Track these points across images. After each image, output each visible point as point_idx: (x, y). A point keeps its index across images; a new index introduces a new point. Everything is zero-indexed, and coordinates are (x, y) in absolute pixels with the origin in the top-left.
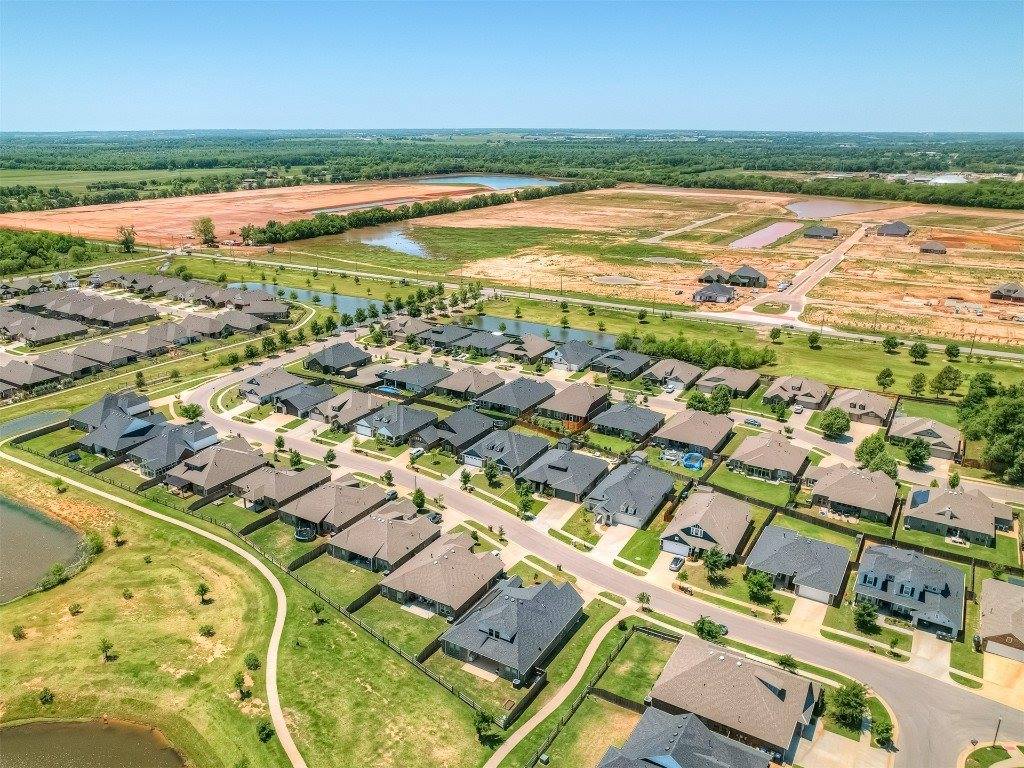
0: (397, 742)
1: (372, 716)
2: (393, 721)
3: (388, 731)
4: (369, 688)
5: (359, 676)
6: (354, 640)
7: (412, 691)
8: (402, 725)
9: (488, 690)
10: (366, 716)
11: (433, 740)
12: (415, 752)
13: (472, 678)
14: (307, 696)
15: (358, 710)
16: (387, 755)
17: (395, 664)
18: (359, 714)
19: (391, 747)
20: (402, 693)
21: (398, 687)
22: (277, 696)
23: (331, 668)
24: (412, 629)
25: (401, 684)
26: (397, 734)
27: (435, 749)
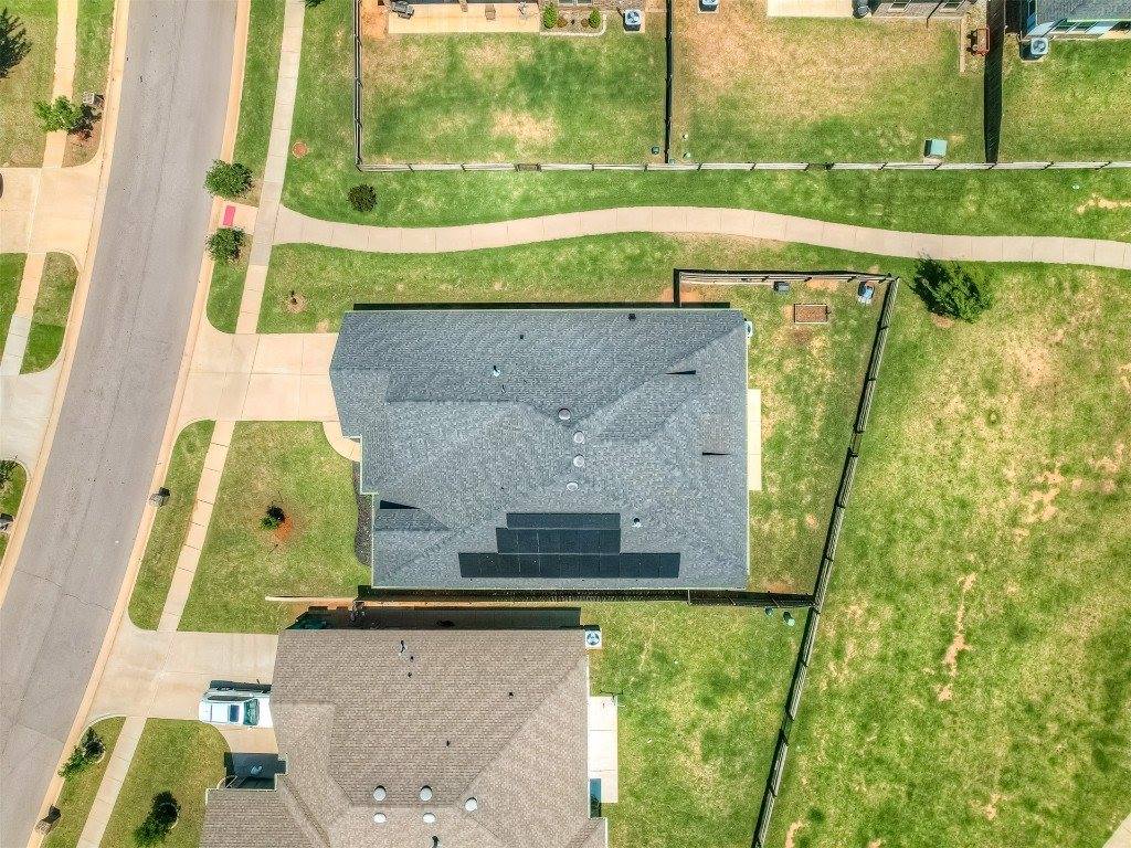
0: (1065, 471)
1: (1030, 576)
2: (1014, 522)
3: (1050, 510)
4: (958, 643)
5: (932, 699)
6: (817, 816)
7: (900, 550)
8: (1013, 494)
9: (792, 388)
10: (1040, 589)
11: (1010, 405)
12: (1067, 413)
13: (775, 445)
14: (1072, 765)
15: (1035, 617)
16: (1111, 465)
17: (839, 653)
18: (1045, 606)
19: (1087, 472)
20: (925, 564)
21: (910, 586)
22: (1118, 833)
23: (948, 787)
24: (680, 705)
25: (893, 586)
26: (1044, 487)
27: (1033, 383)
